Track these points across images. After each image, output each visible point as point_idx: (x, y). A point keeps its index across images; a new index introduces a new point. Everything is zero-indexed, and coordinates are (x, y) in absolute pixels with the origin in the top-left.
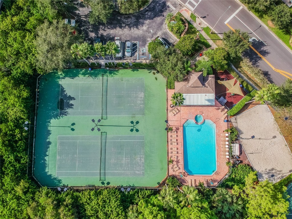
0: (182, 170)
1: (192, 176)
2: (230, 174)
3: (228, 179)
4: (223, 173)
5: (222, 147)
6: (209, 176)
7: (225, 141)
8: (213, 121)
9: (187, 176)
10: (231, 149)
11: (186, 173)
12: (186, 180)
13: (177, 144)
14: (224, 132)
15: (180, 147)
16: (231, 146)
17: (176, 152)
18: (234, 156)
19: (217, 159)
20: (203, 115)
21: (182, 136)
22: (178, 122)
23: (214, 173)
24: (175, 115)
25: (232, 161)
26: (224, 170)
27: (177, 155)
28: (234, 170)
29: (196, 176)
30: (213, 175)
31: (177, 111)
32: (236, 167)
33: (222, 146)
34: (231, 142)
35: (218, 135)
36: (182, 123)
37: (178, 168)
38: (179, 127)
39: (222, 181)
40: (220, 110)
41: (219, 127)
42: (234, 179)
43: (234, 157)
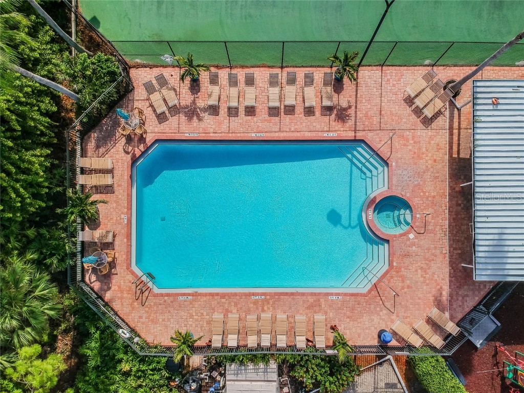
0: (154, 130)
1: (126, 177)
2: (137, 349)
3: (115, 342)
4: (141, 317)
5: (263, 315)
6: (129, 253)
7: (291, 332)
8: (380, 280)
9: (127, 153)
10: (254, 359)
11: (142, 147)
12: (108, 151)
13: (273, 112)
14: (333, 328)
15: (260, 124)
16: (265, 358)
17: (234, 104)
18: (221, 375)
19: (206, 295)
20: (411, 236)
21: (308, 135)
22: (376, 120)
23: (144, 278)
24: (410, 101)
25: (196, 360)
26: (154, 322)
27: (223, 111)
28: (152, 370)
29: (130, 196)
30: (133, 273)
31: (428, 113)
32: (169, 379)
33: (266, 316)
34: (284, 361)
35: (316, 302)
36: (369, 137)
37: (164, 109)
38: (351, 123)
39: (104, 314)
40: (434, 313)
41: (353, 309)
42: (115, 368)
43: (215, 374)
